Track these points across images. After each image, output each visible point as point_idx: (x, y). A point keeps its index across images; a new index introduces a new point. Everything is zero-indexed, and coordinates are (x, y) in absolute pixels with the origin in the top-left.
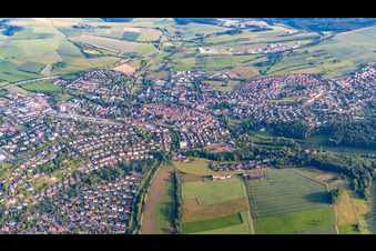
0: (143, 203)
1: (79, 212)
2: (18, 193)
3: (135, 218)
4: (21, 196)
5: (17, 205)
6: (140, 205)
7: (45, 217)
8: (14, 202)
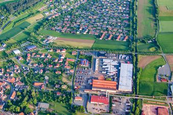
0: (136, 6)
1: (102, 9)
2: (66, 3)
3: (133, 13)
4: (68, 4)
5: (67, 8)
6: (135, 7)
7: (84, 12)
8: (65, 7)
